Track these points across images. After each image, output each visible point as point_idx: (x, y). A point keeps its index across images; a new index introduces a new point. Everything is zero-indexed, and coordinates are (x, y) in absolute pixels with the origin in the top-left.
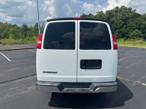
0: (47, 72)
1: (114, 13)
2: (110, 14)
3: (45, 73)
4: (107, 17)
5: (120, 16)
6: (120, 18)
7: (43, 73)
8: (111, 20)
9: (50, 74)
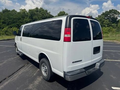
0: (75, 62)
1: (35, 12)
2: (32, 13)
3: (74, 63)
4: (30, 15)
5: (40, 15)
6: (41, 17)
7: (73, 63)
8: (34, 17)
9: (77, 63)
